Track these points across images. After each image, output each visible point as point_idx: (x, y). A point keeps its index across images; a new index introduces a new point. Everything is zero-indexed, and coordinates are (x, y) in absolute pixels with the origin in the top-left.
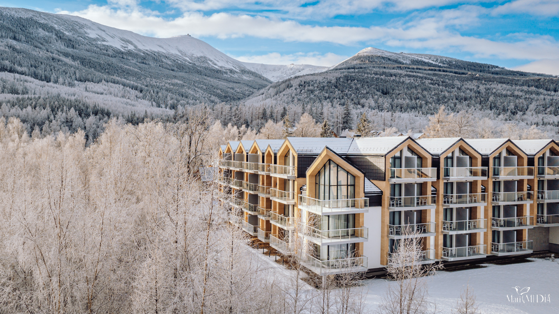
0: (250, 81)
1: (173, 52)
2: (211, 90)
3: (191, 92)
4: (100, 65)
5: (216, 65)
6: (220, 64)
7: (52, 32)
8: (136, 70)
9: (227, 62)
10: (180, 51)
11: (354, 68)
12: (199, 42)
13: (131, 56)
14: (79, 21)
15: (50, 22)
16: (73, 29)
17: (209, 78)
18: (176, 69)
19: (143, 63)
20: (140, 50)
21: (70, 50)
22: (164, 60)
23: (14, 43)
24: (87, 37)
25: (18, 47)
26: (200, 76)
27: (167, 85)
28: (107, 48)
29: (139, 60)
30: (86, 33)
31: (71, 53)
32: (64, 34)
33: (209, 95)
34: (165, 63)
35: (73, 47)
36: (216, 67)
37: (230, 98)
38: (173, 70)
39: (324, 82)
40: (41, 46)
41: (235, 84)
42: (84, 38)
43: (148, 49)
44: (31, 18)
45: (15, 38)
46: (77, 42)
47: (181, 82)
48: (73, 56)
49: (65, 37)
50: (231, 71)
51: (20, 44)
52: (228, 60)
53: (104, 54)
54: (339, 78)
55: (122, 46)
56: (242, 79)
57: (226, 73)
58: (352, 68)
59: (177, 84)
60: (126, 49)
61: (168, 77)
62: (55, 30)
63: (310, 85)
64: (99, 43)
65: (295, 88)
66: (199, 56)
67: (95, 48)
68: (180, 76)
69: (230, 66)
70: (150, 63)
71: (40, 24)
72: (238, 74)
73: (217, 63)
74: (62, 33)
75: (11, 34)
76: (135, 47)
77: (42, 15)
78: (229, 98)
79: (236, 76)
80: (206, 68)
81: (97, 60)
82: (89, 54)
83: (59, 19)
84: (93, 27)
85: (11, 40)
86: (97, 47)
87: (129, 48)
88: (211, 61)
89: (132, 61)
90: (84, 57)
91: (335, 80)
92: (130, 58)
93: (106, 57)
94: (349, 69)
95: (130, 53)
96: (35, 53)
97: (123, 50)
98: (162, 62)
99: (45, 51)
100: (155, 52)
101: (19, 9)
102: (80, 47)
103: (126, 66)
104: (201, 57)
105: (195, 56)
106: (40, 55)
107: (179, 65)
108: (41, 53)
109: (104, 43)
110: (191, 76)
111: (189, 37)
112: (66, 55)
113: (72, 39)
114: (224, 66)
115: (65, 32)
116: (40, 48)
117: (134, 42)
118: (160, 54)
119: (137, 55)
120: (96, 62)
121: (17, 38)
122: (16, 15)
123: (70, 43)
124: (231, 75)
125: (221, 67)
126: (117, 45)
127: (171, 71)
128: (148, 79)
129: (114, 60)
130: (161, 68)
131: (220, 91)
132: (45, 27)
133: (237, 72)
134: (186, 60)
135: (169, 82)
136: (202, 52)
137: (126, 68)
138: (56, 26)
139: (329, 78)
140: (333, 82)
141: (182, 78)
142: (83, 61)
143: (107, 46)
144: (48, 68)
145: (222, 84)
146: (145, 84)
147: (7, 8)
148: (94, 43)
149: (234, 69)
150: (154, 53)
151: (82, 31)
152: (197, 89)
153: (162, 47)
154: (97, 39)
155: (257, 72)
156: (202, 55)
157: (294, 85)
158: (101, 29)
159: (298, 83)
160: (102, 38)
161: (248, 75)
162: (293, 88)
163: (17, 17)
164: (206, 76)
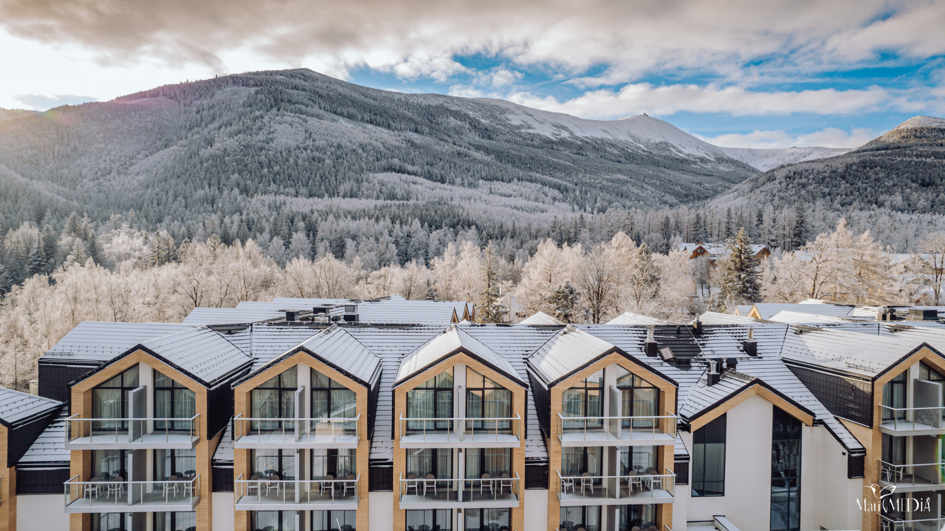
0: (727, 173)
1: (623, 137)
2: (667, 187)
3: (635, 190)
4: (520, 158)
5: (681, 152)
6: (687, 151)
7: (465, 120)
8: (568, 163)
9: (697, 148)
10: (632, 137)
11: (887, 149)
12: (659, 123)
13: (563, 146)
14: (500, 104)
15: (464, 109)
16: (493, 116)
17: (668, 171)
18: (623, 160)
19: (579, 154)
20: (577, 138)
21: (485, 142)
22: (608, 149)
23: (415, 137)
24: (509, 124)
25: (418, 142)
26: (656, 169)
27: (604, 182)
28: (532, 137)
29: (574, 151)
30: (507, 119)
31: (486, 145)
32: (479, 123)
33: (663, 194)
34: (609, 152)
35: (490, 138)
36: (682, 155)
37: (693, 196)
38: (619, 162)
39: (826, 172)
40: (448, 138)
41: (705, 177)
42: (505, 126)
43: (588, 136)
44: (442, 105)
45: (416, 131)
46: (495, 131)
47: (626, 178)
48: (487, 149)
49: (480, 126)
50: (702, 160)
51: (421, 137)
52: (700, 144)
53: (528, 145)
54: (851, 165)
55: (554, 134)
56: (718, 170)
57: (695, 163)
58: (884, 149)
59: (619, 180)
60: (558, 137)
61: (610, 171)
62: (469, 118)
63: (803, 176)
64: (524, 131)
65: (779, 181)
66: (657, 141)
67: (518, 138)
68: (626, 170)
69: (701, 154)
70: (588, 154)
71: (451, 111)
72: (713, 164)
73: (683, 150)
74: (478, 121)
75: (413, 126)
76: (571, 133)
77: (455, 101)
78: (691, 197)
79: (709, 166)
80: (666, 158)
81: (517, 153)
82: (508, 145)
83: (476, 103)
84: (517, 112)
85: (411, 133)
86: (521, 137)
87: (563, 136)
88: (674, 147)
89: (564, 152)
90: (502, 150)
91: (844, 168)
92: (561, 148)
93: (531, 148)
94: (878, 149)
95: (562, 142)
96: (438, 148)
97: (554, 139)
98: (606, 151)
99: (451, 145)
100: (597, 139)
101: (428, 94)
102: (499, 138)
103: (553, 159)
104: (661, 143)
105: (652, 141)
106: (444, 150)
107: (629, 154)
108: (446, 147)
109: (530, 131)
110: (643, 169)
111: (646, 117)
112: (478, 148)
113: (489, 129)
114: (692, 153)
115: (481, 120)
116: (446, 141)
117: (570, 128)
118: (603, 142)
119: (571, 143)
120: (517, 156)
121: (419, 130)
122: (425, 103)
123: (486, 133)
124: (702, 165)
125: (688, 155)
126: (547, 132)
127: (616, 163)
128: (581, 175)
129: (540, 152)
130: (603, 160)
131: (679, 188)
132: (457, 115)
133: (711, 162)
134: (639, 148)
135: (608, 177)
136: (663, 136)
137: (553, 162)
138: (471, 113)
139: (834, 165)
140: (839, 170)
141: (629, 173)
142: (500, 155)
143: (534, 134)
144: (447, 166)
145: (686, 178)
146: (575, 181)
147: (414, 95)
148: (517, 131)
149: (707, 157)
150: (595, 140)
151: (503, 117)
152: (646, 186)
153: (608, 133)
154: (522, 126)
155: (740, 160)
156: (662, 140)
157: (777, 177)
158: (527, 114)
159: (784, 174)
160: (528, 124)
161: (726, 165)
162: (777, 182)
163: (425, 105)
164: (665, 167)
